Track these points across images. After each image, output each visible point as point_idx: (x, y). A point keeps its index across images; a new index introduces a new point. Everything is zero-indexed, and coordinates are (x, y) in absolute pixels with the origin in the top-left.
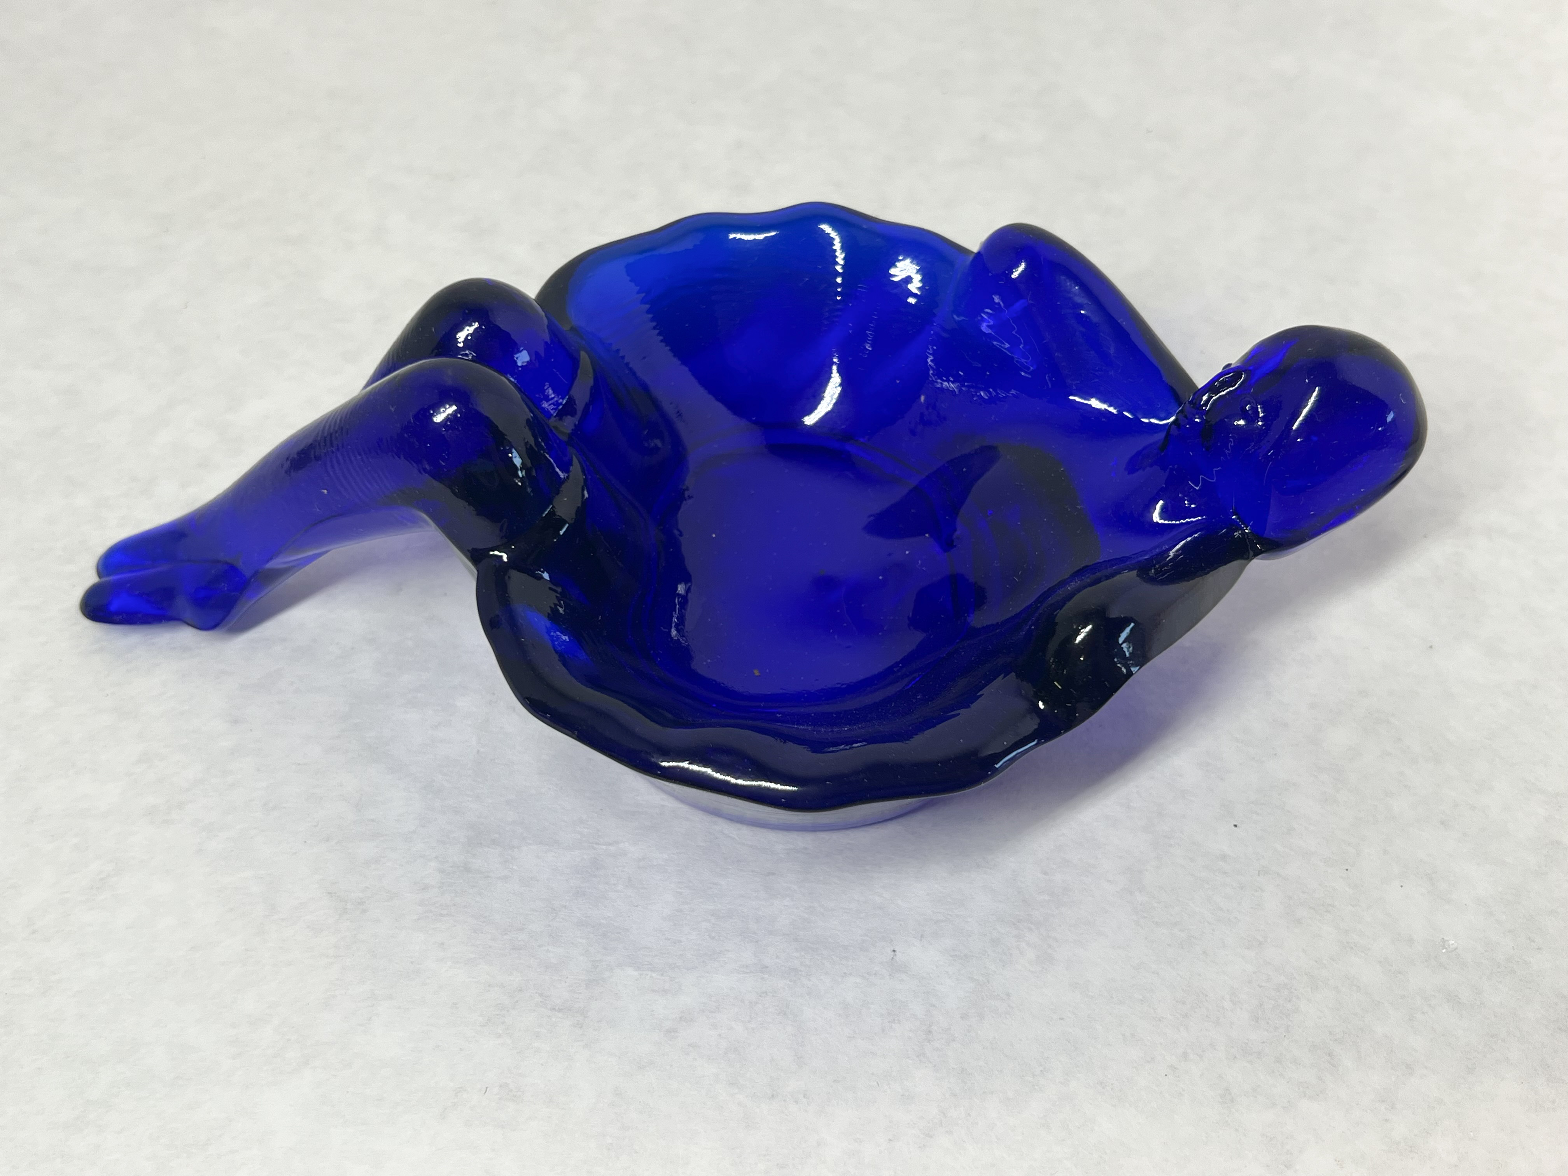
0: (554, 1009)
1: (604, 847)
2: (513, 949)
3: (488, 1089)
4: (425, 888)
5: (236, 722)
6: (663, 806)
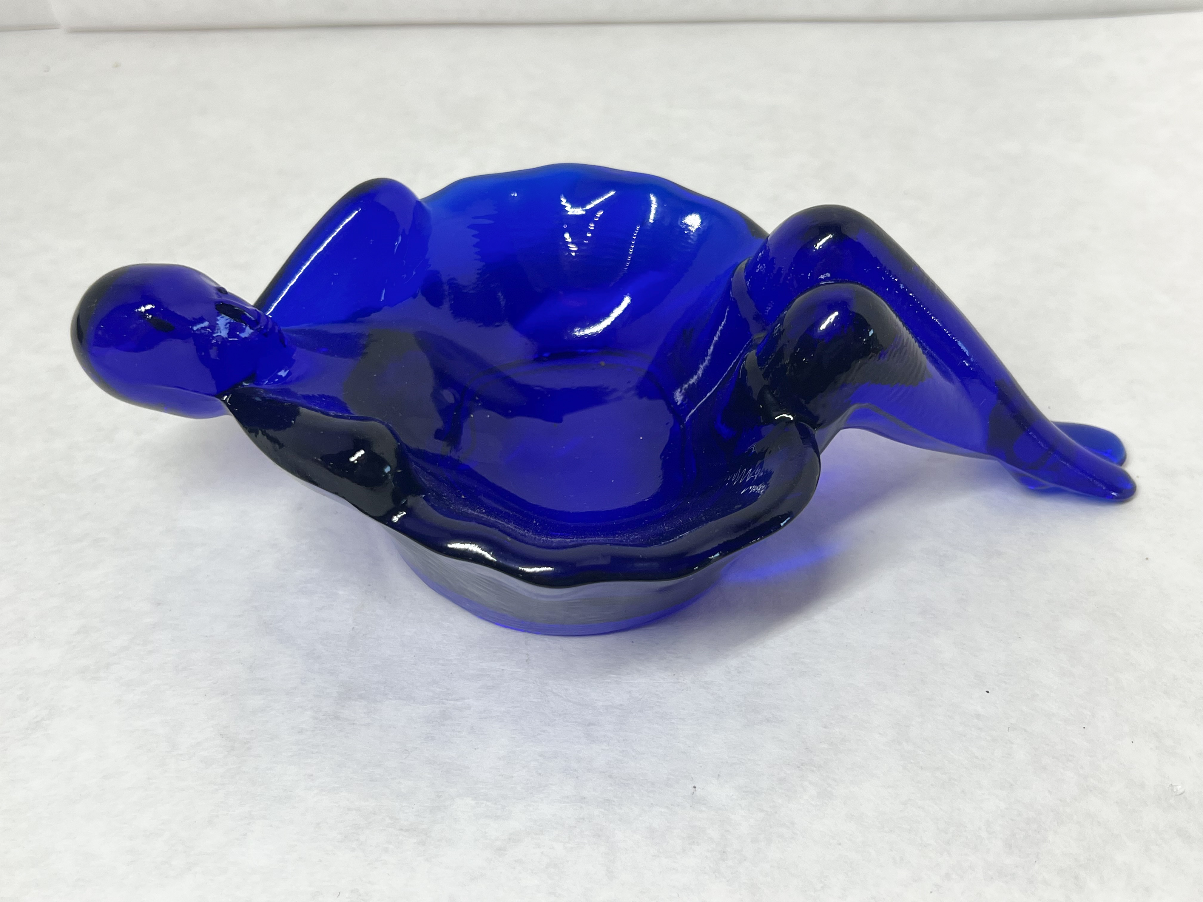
0: (402, 829)
4: (301, 732)
5: (159, 604)
6: (503, 670)
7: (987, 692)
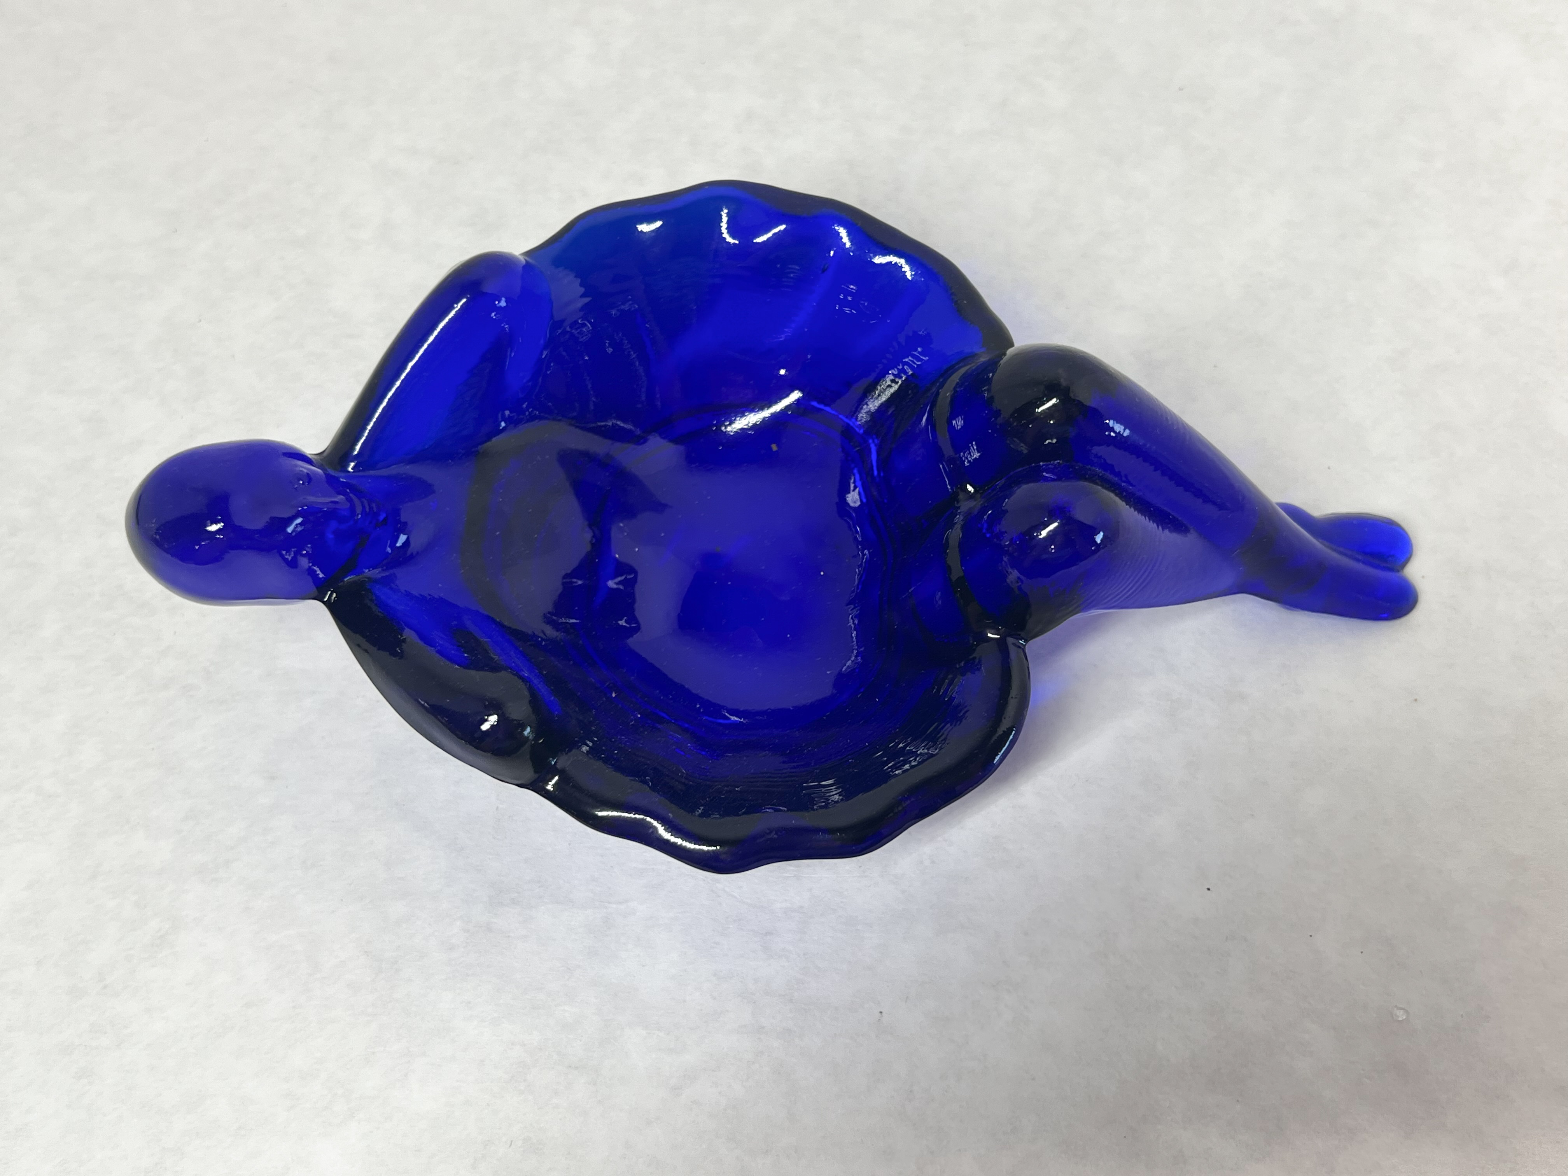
1: (614, 906)
3: (513, 1142)
7: (1209, 889)
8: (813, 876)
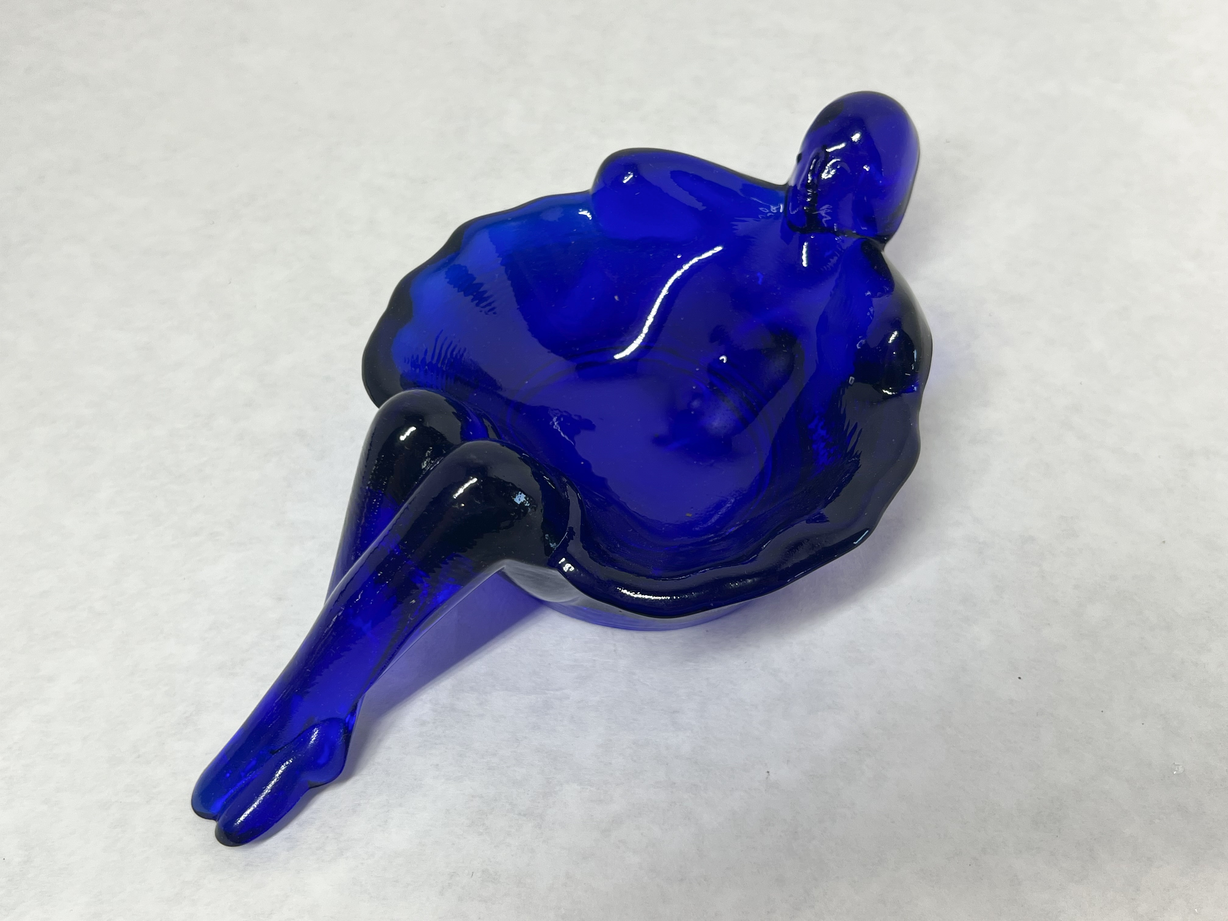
0: (520, 814)
1: (552, 692)
2: (489, 769)
3: (474, 873)
5: (280, 599)
6: (594, 660)
7: (1020, 678)
8: (708, 669)
